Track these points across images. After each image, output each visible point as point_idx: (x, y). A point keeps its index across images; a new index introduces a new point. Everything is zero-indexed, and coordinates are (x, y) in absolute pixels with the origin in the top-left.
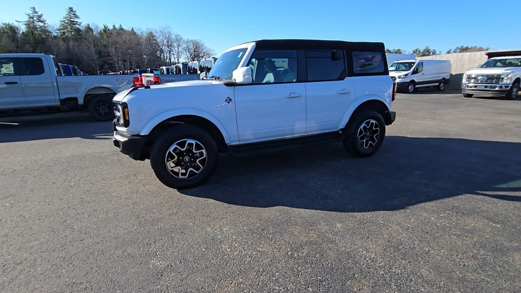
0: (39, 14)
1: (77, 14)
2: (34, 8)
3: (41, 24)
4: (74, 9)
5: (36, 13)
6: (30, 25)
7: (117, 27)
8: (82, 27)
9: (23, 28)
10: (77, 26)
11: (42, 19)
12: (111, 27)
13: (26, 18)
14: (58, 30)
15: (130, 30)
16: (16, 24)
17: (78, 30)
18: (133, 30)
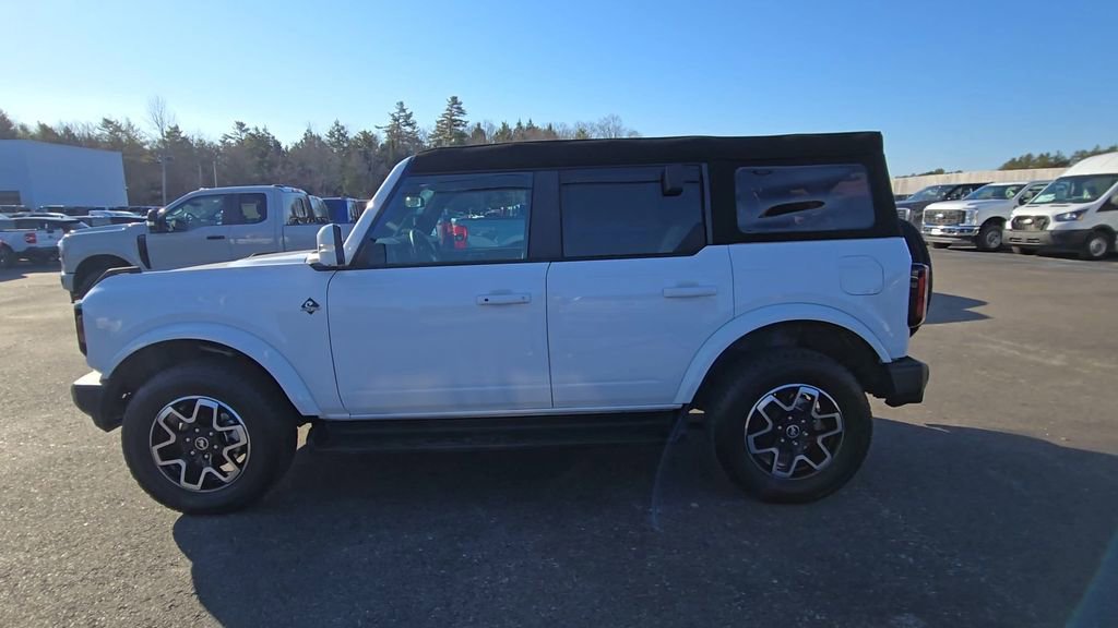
0: (408, 112)
1: (463, 107)
2: (402, 104)
3: (408, 129)
4: (459, 100)
5: (404, 111)
6: (394, 132)
7: (525, 124)
8: (468, 130)
9: (383, 138)
10: (461, 128)
11: (411, 120)
12: (513, 126)
13: (388, 122)
14: (431, 136)
15: (546, 128)
16: (375, 132)
17: (462, 135)
18: (550, 127)
